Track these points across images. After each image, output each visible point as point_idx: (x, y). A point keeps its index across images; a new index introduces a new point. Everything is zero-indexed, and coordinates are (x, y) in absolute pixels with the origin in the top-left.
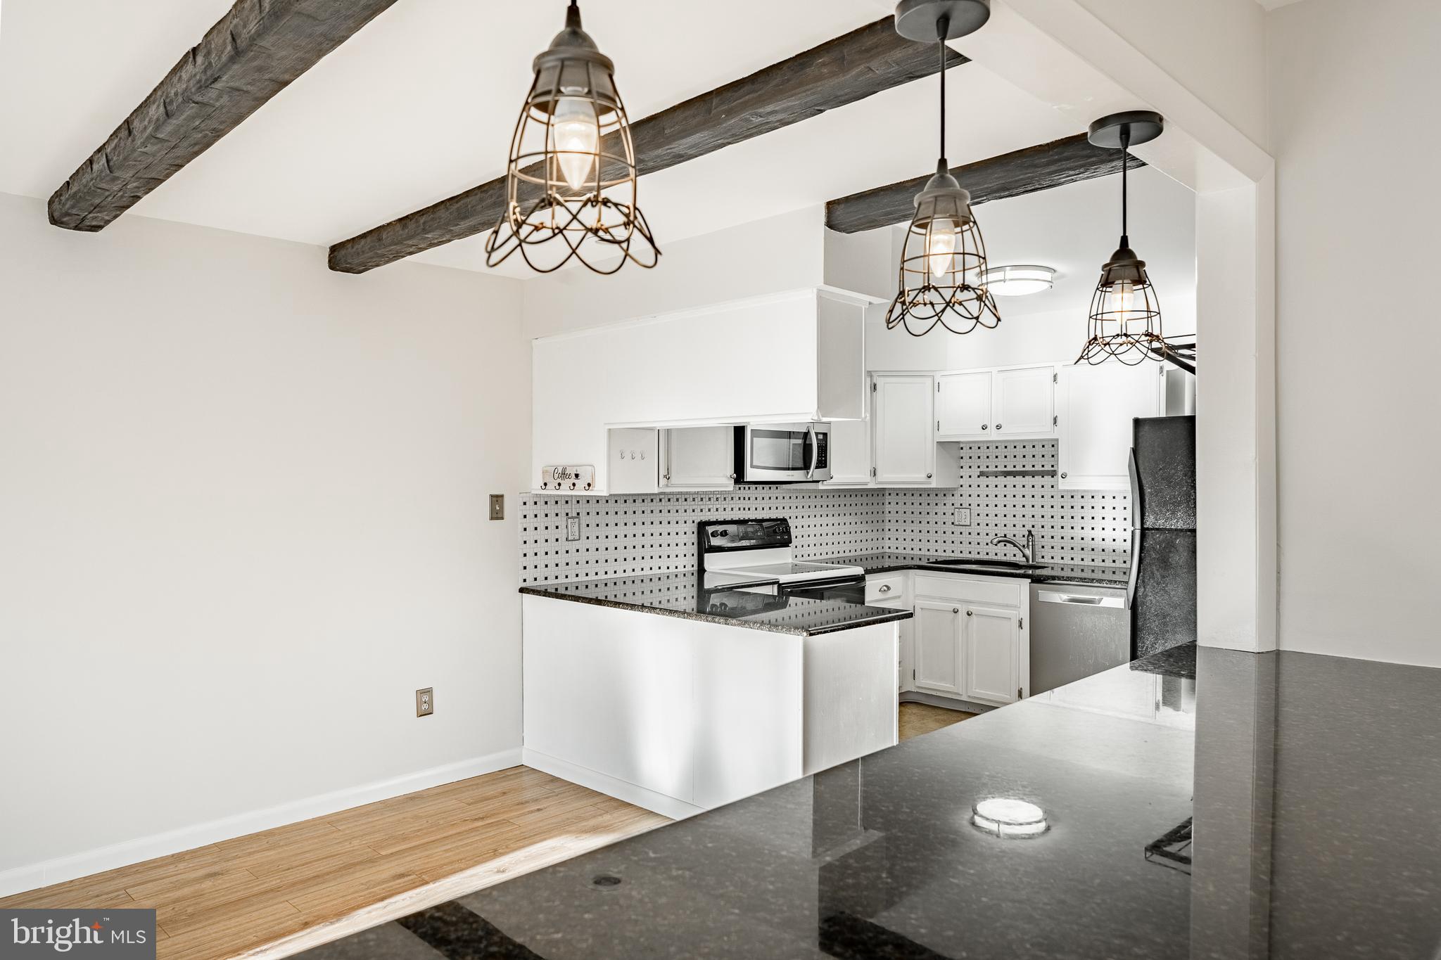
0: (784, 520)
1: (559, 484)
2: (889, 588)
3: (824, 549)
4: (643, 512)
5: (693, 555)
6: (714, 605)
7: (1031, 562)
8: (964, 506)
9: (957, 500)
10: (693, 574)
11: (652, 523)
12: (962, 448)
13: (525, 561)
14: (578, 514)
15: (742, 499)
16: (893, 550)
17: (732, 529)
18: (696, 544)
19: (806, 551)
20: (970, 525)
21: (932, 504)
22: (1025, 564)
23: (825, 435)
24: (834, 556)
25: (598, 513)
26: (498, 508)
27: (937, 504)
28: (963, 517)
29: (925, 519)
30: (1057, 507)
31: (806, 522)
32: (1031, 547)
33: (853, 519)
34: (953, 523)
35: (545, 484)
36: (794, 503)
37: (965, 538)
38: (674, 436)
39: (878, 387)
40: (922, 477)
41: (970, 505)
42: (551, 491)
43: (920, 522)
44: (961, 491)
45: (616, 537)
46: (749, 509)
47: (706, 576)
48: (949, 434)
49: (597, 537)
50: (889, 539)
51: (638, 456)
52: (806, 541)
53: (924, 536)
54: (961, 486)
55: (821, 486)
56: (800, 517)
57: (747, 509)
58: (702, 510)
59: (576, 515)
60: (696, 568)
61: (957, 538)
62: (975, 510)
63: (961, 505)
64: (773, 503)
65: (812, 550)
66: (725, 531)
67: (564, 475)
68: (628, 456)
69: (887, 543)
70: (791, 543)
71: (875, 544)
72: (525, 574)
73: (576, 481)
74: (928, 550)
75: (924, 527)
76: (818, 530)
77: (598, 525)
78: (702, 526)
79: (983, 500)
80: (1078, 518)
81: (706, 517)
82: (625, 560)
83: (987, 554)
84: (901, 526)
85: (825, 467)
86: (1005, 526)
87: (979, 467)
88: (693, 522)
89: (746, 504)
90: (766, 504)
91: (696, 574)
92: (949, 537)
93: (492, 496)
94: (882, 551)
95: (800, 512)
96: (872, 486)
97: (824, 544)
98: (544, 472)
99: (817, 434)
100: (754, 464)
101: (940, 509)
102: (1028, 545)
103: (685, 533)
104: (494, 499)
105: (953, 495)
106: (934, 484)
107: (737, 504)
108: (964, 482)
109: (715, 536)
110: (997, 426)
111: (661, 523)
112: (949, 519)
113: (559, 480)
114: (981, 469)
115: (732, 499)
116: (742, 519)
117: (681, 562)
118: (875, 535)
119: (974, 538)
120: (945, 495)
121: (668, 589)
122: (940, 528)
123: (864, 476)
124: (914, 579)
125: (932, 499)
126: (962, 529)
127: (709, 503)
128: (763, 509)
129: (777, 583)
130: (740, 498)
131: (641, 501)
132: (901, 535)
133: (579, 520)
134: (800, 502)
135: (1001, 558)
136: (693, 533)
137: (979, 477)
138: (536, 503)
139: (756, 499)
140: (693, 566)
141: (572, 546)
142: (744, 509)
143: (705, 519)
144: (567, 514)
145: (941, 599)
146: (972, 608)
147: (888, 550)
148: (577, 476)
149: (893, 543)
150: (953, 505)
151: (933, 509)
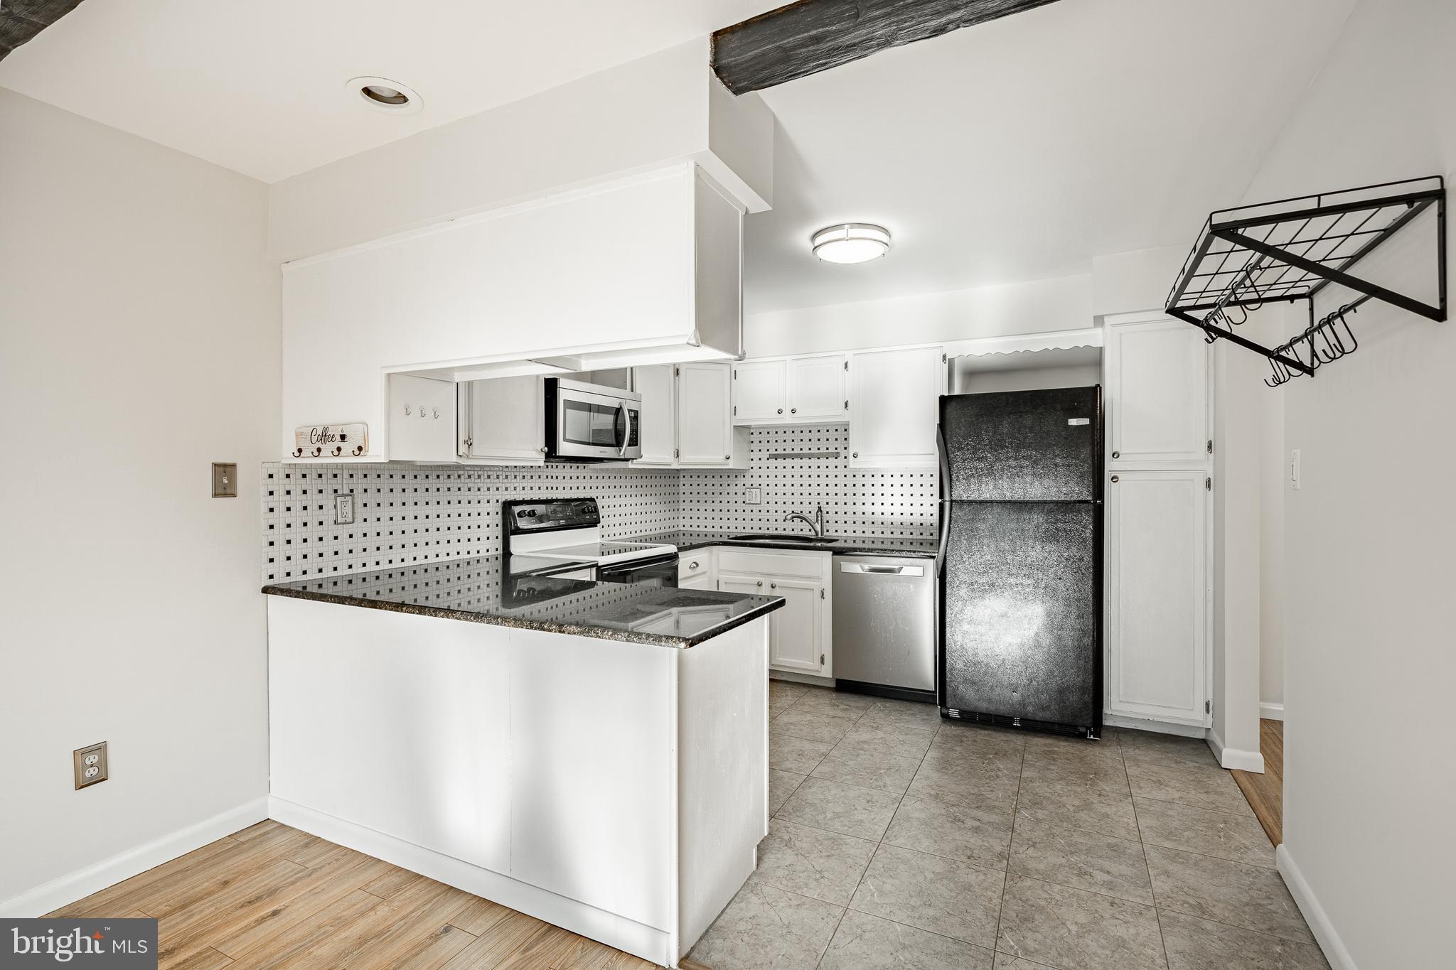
0: (592, 500)
1: (319, 450)
2: (697, 565)
3: (629, 528)
4: (438, 490)
5: (497, 538)
6: (520, 591)
7: (820, 536)
8: (754, 486)
9: (748, 481)
10: (497, 558)
11: (449, 503)
12: (752, 434)
13: (272, 552)
14: (352, 491)
15: (550, 477)
16: (687, 528)
17: (540, 509)
18: (500, 525)
19: (612, 530)
20: (760, 504)
21: (725, 485)
22: (815, 537)
23: (636, 412)
24: (638, 535)
25: (379, 491)
26: (226, 482)
27: (729, 485)
28: (754, 496)
29: (717, 498)
30: (841, 486)
31: (612, 502)
32: (820, 522)
33: (653, 499)
34: (744, 502)
35: (300, 451)
36: (600, 483)
37: (756, 515)
38: (476, 389)
39: (680, 372)
40: (721, 458)
41: (760, 485)
42: (307, 459)
43: (713, 502)
44: (752, 472)
45: (404, 518)
46: (557, 488)
47: (512, 560)
48: (744, 418)
49: (379, 519)
50: (684, 518)
51: (430, 414)
52: (612, 521)
53: (717, 515)
54: (752, 468)
55: (630, 465)
56: (606, 497)
57: (554, 488)
58: (506, 489)
59: (348, 492)
60: (500, 551)
61: (748, 515)
62: (765, 489)
63: (752, 485)
64: (581, 483)
65: (617, 530)
66: (533, 511)
67: (325, 437)
68: (415, 412)
69: (682, 522)
70: (599, 523)
71: (672, 523)
72: (271, 569)
73: (341, 445)
74: (721, 527)
75: (717, 506)
76: (623, 510)
77: (379, 505)
78: (507, 506)
79: (772, 481)
80: (859, 495)
81: (511, 496)
82: (415, 545)
83: (776, 529)
84: (695, 506)
85: (636, 445)
86: (793, 503)
87: (768, 450)
88: (498, 501)
89: (554, 483)
90: (574, 483)
91: (500, 559)
92: (740, 515)
93: (216, 465)
94: (678, 529)
95: (606, 492)
96: (675, 466)
97: (628, 524)
98: (299, 435)
99: (629, 411)
100: (567, 437)
101: (732, 489)
102: (817, 520)
103: (488, 514)
104: (220, 470)
105: (744, 476)
106: (731, 465)
107: (544, 483)
108: (755, 464)
109: (522, 517)
110: (792, 410)
111: (459, 502)
112: (740, 498)
113: (319, 445)
114: (770, 452)
115: (540, 477)
116: (549, 498)
117: (483, 545)
118: (671, 514)
119: (764, 515)
120: (736, 476)
121: (469, 576)
122: (732, 507)
123: (667, 457)
124: (718, 555)
125: (725, 481)
126: (753, 507)
127: (515, 480)
128: (571, 488)
129: (596, 565)
130: (547, 477)
131: (436, 477)
132: (695, 514)
133: (353, 498)
134: (606, 482)
135: (789, 532)
136: (497, 513)
137: (768, 459)
138: (288, 476)
139: (564, 478)
140: (497, 550)
141: (343, 531)
142: (552, 488)
143: (510, 498)
144: (336, 491)
145: (745, 573)
146: (776, 581)
147: (682, 528)
148: (343, 437)
149: (687, 522)
150: (744, 485)
151: (725, 489)
